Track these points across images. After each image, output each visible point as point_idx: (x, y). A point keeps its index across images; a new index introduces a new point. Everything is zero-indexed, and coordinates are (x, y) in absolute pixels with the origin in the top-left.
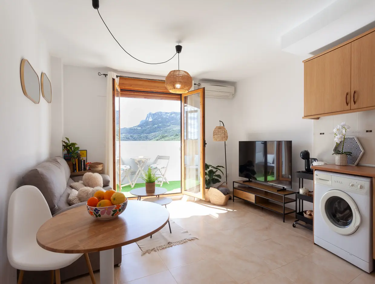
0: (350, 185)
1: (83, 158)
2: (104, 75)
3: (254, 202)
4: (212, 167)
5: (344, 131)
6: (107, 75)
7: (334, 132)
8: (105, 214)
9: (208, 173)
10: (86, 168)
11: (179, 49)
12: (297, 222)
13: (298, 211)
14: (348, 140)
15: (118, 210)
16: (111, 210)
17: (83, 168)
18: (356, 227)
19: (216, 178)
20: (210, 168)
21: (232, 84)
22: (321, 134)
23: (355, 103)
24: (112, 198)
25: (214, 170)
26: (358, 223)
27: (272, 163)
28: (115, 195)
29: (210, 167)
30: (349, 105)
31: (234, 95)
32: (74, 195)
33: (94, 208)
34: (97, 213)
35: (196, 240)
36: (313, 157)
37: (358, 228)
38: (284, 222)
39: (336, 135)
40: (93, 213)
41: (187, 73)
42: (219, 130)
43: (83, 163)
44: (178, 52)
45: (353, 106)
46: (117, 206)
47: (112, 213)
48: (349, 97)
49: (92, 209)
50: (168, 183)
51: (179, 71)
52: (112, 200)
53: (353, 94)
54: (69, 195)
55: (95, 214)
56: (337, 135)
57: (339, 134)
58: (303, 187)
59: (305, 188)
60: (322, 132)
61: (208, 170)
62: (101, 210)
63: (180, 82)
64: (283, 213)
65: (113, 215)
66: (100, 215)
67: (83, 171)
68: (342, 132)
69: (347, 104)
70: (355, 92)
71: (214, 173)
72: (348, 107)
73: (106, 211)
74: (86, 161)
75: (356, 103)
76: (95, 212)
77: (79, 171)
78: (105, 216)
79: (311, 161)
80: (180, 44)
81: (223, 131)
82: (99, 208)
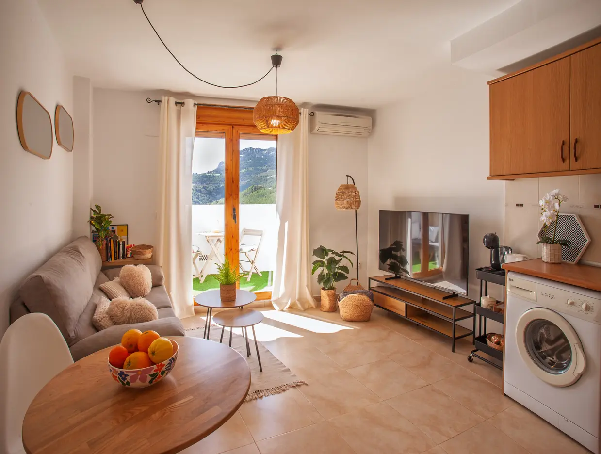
0: (569, 303)
1: (122, 237)
2: (156, 101)
3: (403, 314)
4: (333, 253)
5: (557, 205)
6: (161, 101)
7: (541, 204)
8: (138, 381)
9: (326, 262)
10: (127, 254)
11: (277, 61)
12: (476, 353)
13: (477, 335)
14: (564, 219)
15: (159, 374)
16: (147, 375)
17: (121, 255)
18: (576, 375)
19: (340, 271)
20: (330, 255)
21: (369, 113)
22: (517, 205)
23: (576, 160)
24: (149, 350)
25: (337, 258)
26: (581, 368)
27: (434, 241)
28: (156, 345)
29: (330, 253)
30: (567, 161)
31: (371, 129)
32: (102, 311)
33: (119, 370)
34: (124, 379)
35: (304, 385)
36: (504, 245)
37: (580, 377)
38: (453, 351)
39: (543, 210)
40: (118, 379)
41: (291, 101)
42: (346, 191)
43: (121, 246)
44: (275, 65)
45: (574, 165)
46: (158, 366)
47: (149, 378)
48: (566, 148)
49: (116, 372)
50: (261, 275)
51: (277, 97)
52: (150, 355)
53: (574, 144)
54: (95, 307)
55: (120, 380)
56: (545, 211)
57: (550, 210)
58: (486, 295)
59: (490, 298)
60: (520, 203)
61: (327, 258)
62: (130, 375)
63: (278, 117)
64: (451, 336)
65: (151, 382)
66: (128, 383)
67: (121, 258)
68: (554, 206)
69: (564, 160)
70: (576, 141)
71: (337, 262)
72: (565, 166)
73: (139, 377)
74: (126, 243)
75: (579, 161)
76: (121, 378)
77: (115, 259)
78: (138, 383)
79: (501, 250)
80: (279, 53)
81: (352, 192)
82: (126, 372)
